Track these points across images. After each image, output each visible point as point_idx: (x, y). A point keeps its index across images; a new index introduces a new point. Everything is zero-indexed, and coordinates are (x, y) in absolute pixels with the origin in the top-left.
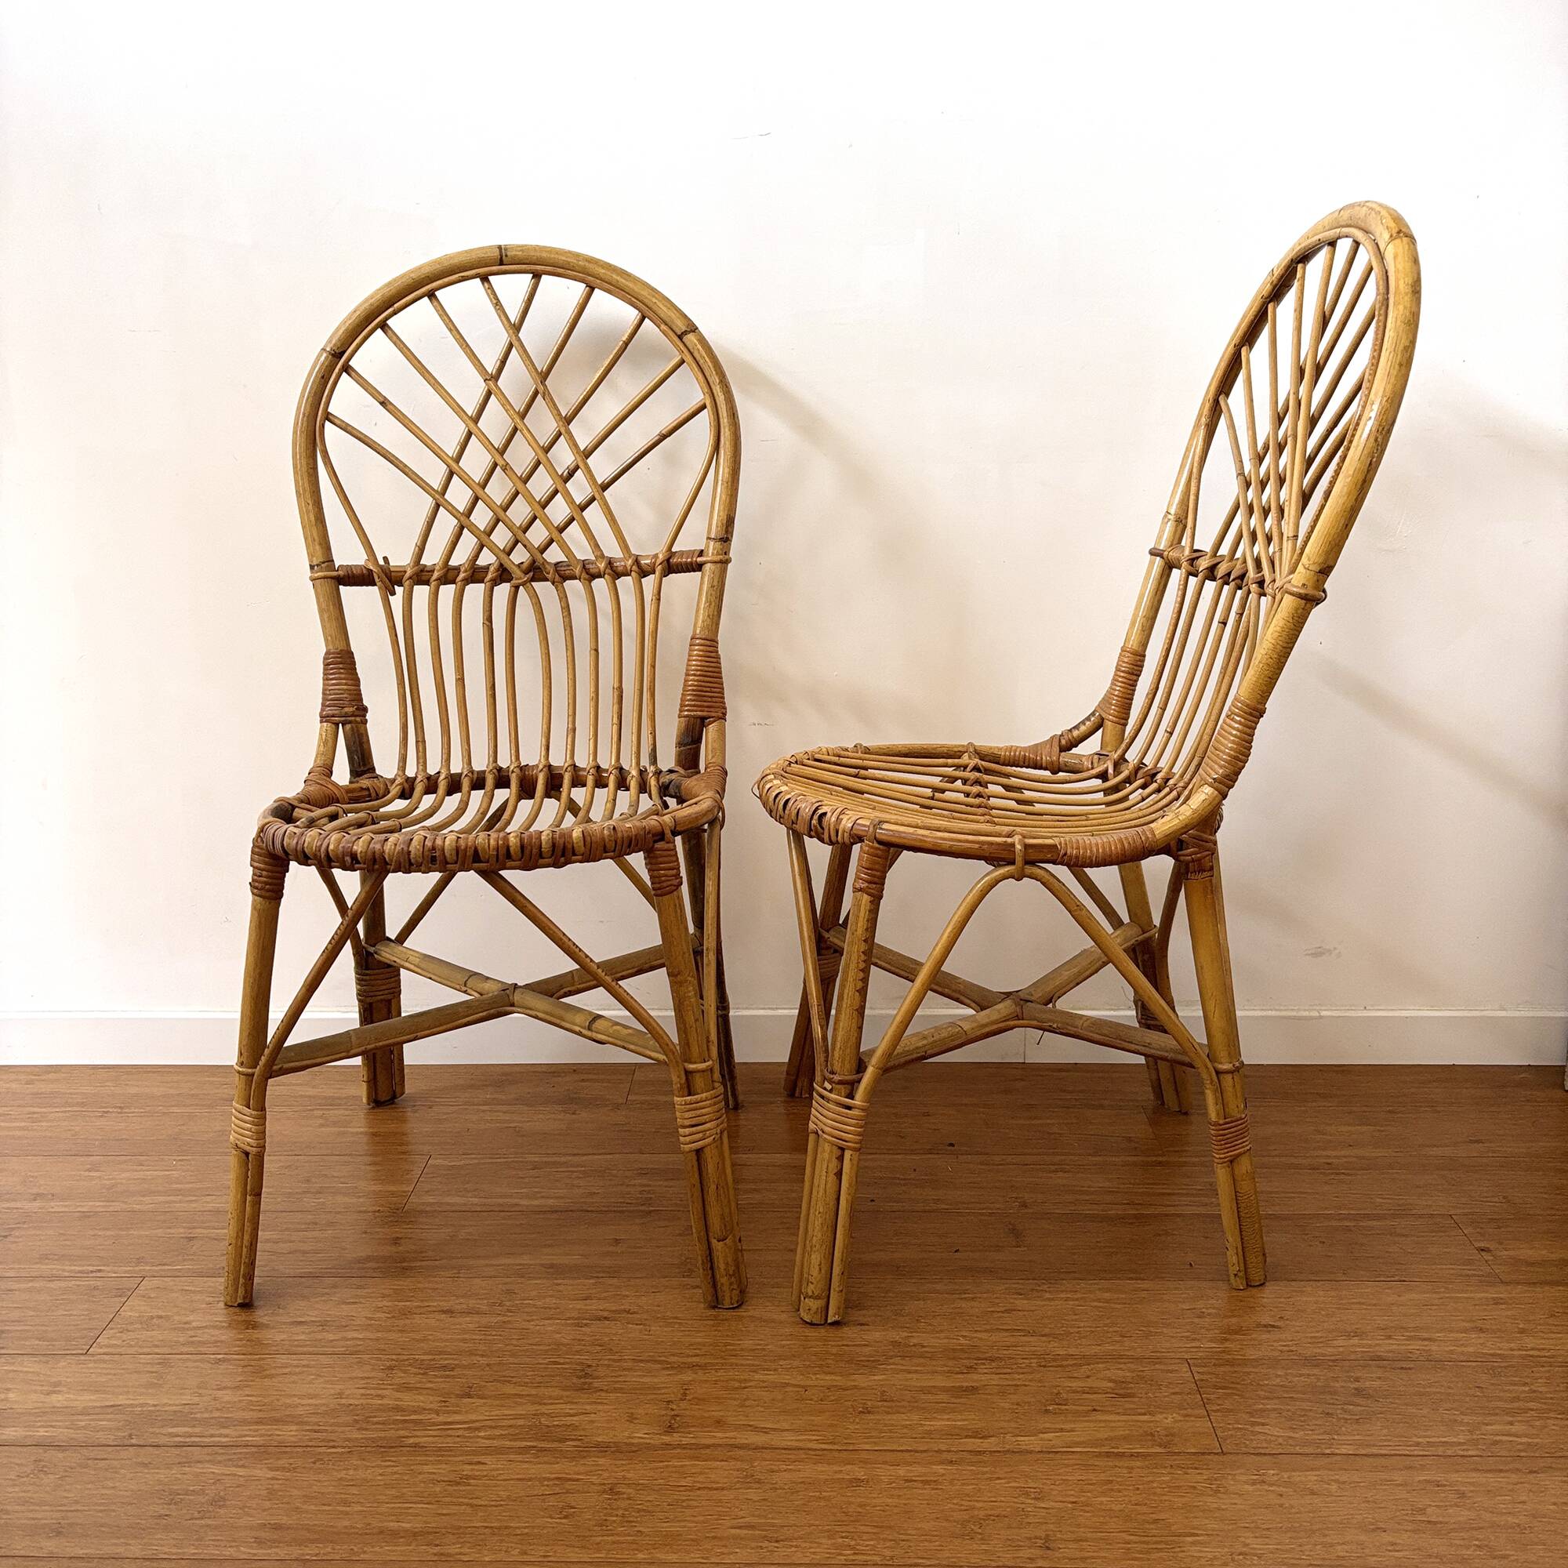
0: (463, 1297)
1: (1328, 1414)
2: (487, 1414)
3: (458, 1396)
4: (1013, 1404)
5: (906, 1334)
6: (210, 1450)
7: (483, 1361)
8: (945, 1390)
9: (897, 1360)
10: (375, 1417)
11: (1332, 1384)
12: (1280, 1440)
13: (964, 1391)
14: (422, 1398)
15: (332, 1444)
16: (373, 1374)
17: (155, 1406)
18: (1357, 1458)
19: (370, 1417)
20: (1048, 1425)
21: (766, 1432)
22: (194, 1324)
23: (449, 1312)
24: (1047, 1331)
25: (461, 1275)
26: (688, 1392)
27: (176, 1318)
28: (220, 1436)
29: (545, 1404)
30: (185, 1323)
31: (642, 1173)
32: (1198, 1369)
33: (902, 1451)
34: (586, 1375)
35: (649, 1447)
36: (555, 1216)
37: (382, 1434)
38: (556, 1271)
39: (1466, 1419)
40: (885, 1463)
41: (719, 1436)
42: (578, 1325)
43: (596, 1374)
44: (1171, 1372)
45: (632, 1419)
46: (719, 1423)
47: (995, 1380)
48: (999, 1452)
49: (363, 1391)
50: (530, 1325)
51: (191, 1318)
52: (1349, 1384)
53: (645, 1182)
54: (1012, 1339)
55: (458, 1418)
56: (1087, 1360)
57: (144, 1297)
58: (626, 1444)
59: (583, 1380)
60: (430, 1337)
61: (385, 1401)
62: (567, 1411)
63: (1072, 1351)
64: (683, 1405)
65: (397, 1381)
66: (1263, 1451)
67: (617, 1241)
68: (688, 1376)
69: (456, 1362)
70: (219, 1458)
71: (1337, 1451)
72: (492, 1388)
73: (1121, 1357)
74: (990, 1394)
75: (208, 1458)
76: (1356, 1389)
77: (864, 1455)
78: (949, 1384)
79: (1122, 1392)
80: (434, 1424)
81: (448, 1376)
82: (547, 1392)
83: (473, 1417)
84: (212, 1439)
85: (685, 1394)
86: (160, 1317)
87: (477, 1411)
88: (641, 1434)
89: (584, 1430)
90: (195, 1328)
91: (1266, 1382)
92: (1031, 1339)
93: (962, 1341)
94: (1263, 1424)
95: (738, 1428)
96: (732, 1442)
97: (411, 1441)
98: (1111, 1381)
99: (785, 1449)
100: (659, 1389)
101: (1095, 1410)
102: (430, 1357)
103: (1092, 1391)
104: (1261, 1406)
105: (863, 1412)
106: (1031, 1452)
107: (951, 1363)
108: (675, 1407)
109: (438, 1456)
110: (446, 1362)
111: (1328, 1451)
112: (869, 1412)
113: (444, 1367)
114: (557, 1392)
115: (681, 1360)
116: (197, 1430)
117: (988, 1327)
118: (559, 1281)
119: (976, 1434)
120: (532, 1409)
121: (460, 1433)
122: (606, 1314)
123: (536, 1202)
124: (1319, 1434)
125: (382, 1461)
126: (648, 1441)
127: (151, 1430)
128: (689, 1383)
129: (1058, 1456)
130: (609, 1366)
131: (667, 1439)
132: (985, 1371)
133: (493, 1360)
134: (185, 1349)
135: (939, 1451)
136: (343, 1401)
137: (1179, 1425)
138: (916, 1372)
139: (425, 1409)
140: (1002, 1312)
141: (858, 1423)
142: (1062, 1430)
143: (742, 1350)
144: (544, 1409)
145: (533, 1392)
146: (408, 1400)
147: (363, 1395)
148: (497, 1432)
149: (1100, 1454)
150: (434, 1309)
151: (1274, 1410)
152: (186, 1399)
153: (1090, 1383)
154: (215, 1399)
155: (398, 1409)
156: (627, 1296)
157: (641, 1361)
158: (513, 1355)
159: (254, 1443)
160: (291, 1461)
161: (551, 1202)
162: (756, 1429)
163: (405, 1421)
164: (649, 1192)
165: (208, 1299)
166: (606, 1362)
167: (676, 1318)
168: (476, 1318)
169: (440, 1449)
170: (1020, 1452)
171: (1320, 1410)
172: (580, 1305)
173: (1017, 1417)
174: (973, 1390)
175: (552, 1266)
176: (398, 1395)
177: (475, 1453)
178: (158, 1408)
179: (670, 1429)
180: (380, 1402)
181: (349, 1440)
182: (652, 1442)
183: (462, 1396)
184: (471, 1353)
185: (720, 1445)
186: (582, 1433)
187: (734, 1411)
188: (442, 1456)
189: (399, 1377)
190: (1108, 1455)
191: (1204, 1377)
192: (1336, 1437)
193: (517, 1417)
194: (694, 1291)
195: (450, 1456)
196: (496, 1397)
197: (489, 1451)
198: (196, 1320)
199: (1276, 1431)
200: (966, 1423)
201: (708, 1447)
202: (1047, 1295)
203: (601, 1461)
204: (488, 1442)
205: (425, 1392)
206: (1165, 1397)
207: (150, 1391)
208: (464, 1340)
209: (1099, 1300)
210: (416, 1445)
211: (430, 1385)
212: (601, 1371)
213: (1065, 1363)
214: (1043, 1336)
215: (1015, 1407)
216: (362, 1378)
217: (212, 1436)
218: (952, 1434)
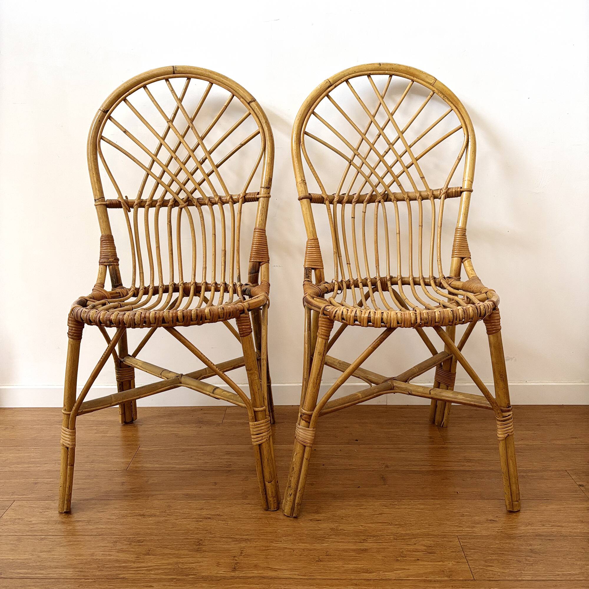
0: (149, 509)
1: (519, 561)
2: (155, 563)
3: (143, 554)
4: (383, 557)
5: (337, 525)
6: (34, 580)
7: (156, 538)
8: (354, 550)
9: (333, 537)
10: (107, 565)
11: (520, 547)
12: (499, 574)
13: (362, 551)
14: (128, 556)
15: (87, 578)
16: (108, 545)
17: (12, 559)
18: (533, 582)
19: (105, 565)
20: (398, 567)
21: (276, 571)
22: (34, 522)
23: (143, 515)
24: (397, 523)
25: (149, 499)
26: (243, 552)
27: (26, 519)
28: (39, 574)
29: (181, 558)
30: (30, 522)
31: (228, 453)
32: (462, 540)
33: (335, 579)
34: (200, 544)
35: (225, 578)
36: (190, 472)
37: (110, 573)
38: (188, 496)
39: (579, 563)
40: (327, 585)
41: (255, 573)
42: (197, 521)
43: (204, 544)
44: (451, 542)
45: (218, 564)
46: (256, 566)
47: (375, 546)
48: (377, 579)
49: (102, 553)
50: (177, 522)
51: (32, 519)
52: (527, 547)
53: (229, 457)
54: (382, 527)
55: (143, 565)
56: (415, 536)
57: (13, 509)
58: (215, 577)
59: (198, 547)
60: (134, 527)
61: (112, 557)
62: (191, 561)
63: (408, 532)
64: (241, 558)
65: (117, 548)
66: (491, 579)
67: (216, 483)
68: (243, 545)
69: (145, 539)
70: (38, 584)
71: (524, 579)
72: (159, 551)
73: (429, 535)
74: (373, 552)
75: (33, 584)
76: (530, 549)
77: (318, 581)
78: (355, 547)
79: (430, 551)
80: (132, 568)
81: (140, 545)
82: (182, 552)
83: (149, 564)
84: (36, 575)
85: (242, 553)
86: (19, 519)
87: (152, 562)
88: (221, 572)
89: (197, 570)
90: (34, 524)
91: (491, 547)
92: (390, 527)
93: (361, 528)
94: (491, 566)
95: (264, 568)
96: (262, 575)
97: (122, 576)
98: (425, 546)
99: (284, 578)
100: (231, 550)
101: (418, 560)
102: (133, 536)
103: (417, 551)
104: (490, 558)
105: (318, 561)
106: (390, 580)
107: (356, 538)
108: (236, 559)
109: (133, 583)
110: (140, 539)
111: (520, 579)
112: (321, 561)
113: (139, 541)
114: (186, 552)
115: (241, 537)
116: (30, 571)
117: (372, 521)
118: (190, 501)
119: (367, 571)
120: (175, 560)
121: (143, 572)
122: (209, 516)
123: (182, 466)
124: (515, 571)
125: (108, 586)
126: (225, 575)
127: (10, 571)
128: (244, 548)
129: (403, 582)
130: (209, 540)
131: (233, 574)
132: (371, 541)
133: (160, 538)
134: (28, 534)
135: (351, 579)
136: (94, 557)
137: (455, 567)
138: (341, 542)
139: (129, 561)
140: (378, 514)
141: (316, 566)
142: (404, 569)
143: (266, 532)
144: (181, 560)
145: (177, 552)
146: (122, 556)
147: (103, 554)
148: (160, 571)
149: (421, 581)
150: (137, 514)
151: (497, 559)
152: (27, 556)
153: (416, 547)
154: (39, 557)
155: (117, 561)
156: (218, 508)
157: (224, 537)
158: (169, 535)
159: (54, 578)
160: (69, 585)
161: (188, 466)
162: (272, 569)
163: (120, 567)
164: (230, 462)
165: (41, 510)
166: (208, 538)
167: (239, 518)
168: (154, 518)
169: (134, 580)
170: (386, 580)
171: (515, 559)
172: (199, 512)
173: (384, 563)
174: (365, 550)
175: (187, 495)
176: (117, 554)
177: (149, 581)
178: (14, 561)
179: (234, 569)
180: (110, 558)
181: (94, 576)
182: (227, 575)
183: (146, 555)
184: (151, 534)
185: (255, 577)
186: (197, 571)
187: (263, 560)
188: (135, 583)
189: (119, 546)
190: (425, 581)
191: (465, 544)
192: (523, 572)
193: (169, 564)
194: (247, 506)
195: (138, 583)
196: (160, 555)
197: (155, 580)
198: (34, 520)
199: (497, 570)
200: (362, 566)
201: (250, 578)
202: (397, 507)
203: (204, 585)
204: (155, 576)
205: (129, 553)
206: (448, 553)
207: (12, 553)
208: (149, 529)
209: (419, 509)
210: (123, 578)
211: (132, 550)
212: (206, 543)
213: (405, 538)
214: (395, 525)
215: (384, 558)
216: (103, 547)
217: (36, 574)
218: (356, 571)
